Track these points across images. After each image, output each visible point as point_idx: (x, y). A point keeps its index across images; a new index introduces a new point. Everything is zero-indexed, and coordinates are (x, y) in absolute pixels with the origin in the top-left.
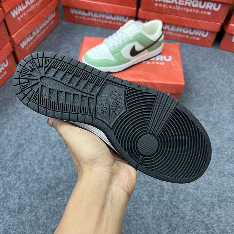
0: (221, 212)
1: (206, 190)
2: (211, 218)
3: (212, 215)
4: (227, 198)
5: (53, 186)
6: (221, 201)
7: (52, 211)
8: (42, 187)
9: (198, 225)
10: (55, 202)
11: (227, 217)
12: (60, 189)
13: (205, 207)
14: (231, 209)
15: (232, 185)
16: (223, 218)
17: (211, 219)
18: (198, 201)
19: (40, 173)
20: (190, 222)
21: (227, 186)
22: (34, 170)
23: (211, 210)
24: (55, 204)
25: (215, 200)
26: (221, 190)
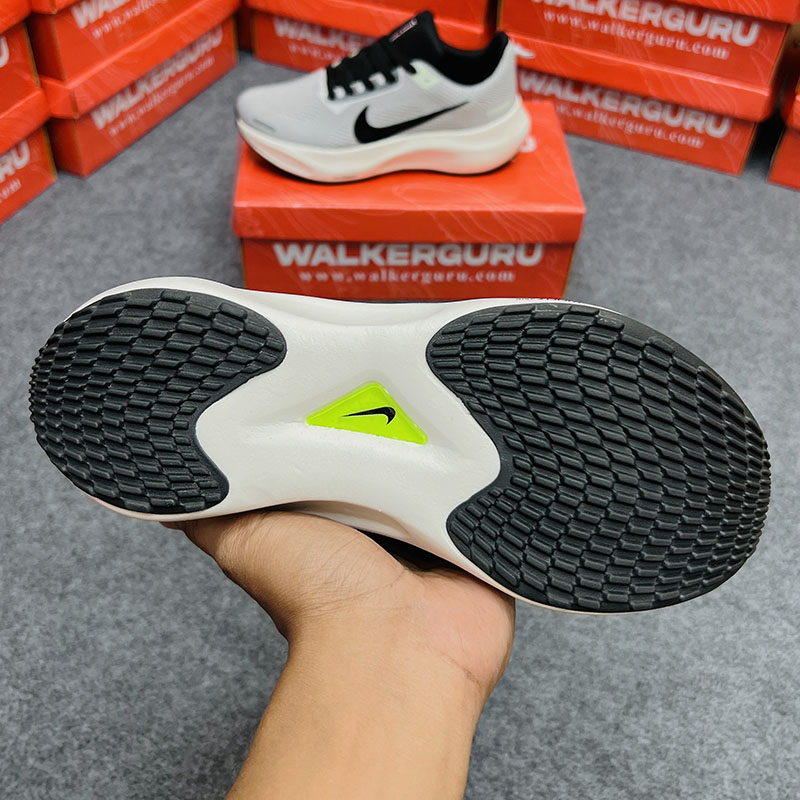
0: (668, 720)
1: (627, 639)
2: (627, 736)
3: (631, 725)
4: (703, 677)
5: (93, 559)
6: (678, 684)
7: (72, 636)
8: (55, 559)
9: (573, 753)
10: (86, 608)
11: (688, 738)
12: (115, 571)
13: (612, 696)
14: (707, 717)
15: (729, 637)
16: (671, 743)
17: (627, 740)
18: (591, 673)
19: (58, 516)
20: (546, 740)
21: (713, 639)
22: (41, 502)
23: (632, 711)
24: (85, 616)
25: (653, 678)
26: (683, 649)
